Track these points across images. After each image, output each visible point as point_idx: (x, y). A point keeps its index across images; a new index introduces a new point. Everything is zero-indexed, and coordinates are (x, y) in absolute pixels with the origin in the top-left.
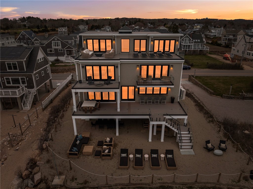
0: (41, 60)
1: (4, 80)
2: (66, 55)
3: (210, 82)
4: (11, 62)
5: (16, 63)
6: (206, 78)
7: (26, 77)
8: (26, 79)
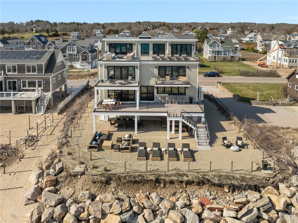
0: (59, 64)
1: (20, 83)
2: (81, 60)
3: (238, 89)
4: (31, 65)
5: (36, 66)
6: (234, 85)
7: (43, 80)
8: (43, 82)
